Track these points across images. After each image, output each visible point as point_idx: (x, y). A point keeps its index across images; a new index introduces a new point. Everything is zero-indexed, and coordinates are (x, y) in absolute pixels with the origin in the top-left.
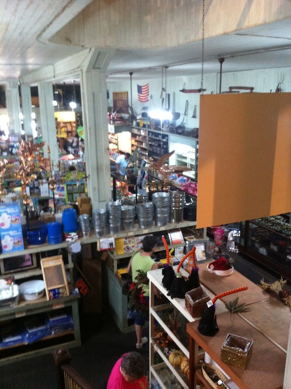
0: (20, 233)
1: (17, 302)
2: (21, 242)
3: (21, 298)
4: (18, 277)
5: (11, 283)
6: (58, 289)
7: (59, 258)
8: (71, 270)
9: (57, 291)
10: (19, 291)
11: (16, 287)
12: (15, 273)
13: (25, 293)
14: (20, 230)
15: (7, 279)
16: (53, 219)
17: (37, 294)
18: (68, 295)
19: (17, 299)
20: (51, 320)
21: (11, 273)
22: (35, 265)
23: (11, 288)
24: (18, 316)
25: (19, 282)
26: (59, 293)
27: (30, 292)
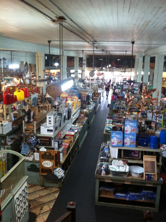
0: (135, 138)
1: (127, 175)
2: (134, 142)
3: (129, 174)
4: (129, 161)
5: (125, 164)
6: (151, 175)
7: (154, 158)
8: (160, 166)
9: (150, 176)
10: (129, 169)
11: (128, 167)
12: (128, 159)
13: (131, 171)
14: (135, 136)
15: (123, 161)
16: (154, 134)
17: (139, 174)
18: (156, 180)
19: (127, 174)
20: (143, 191)
21: (126, 158)
22: (140, 157)
23: (125, 166)
24: (126, 183)
25: (130, 164)
26: (151, 178)
27: (135, 172)
